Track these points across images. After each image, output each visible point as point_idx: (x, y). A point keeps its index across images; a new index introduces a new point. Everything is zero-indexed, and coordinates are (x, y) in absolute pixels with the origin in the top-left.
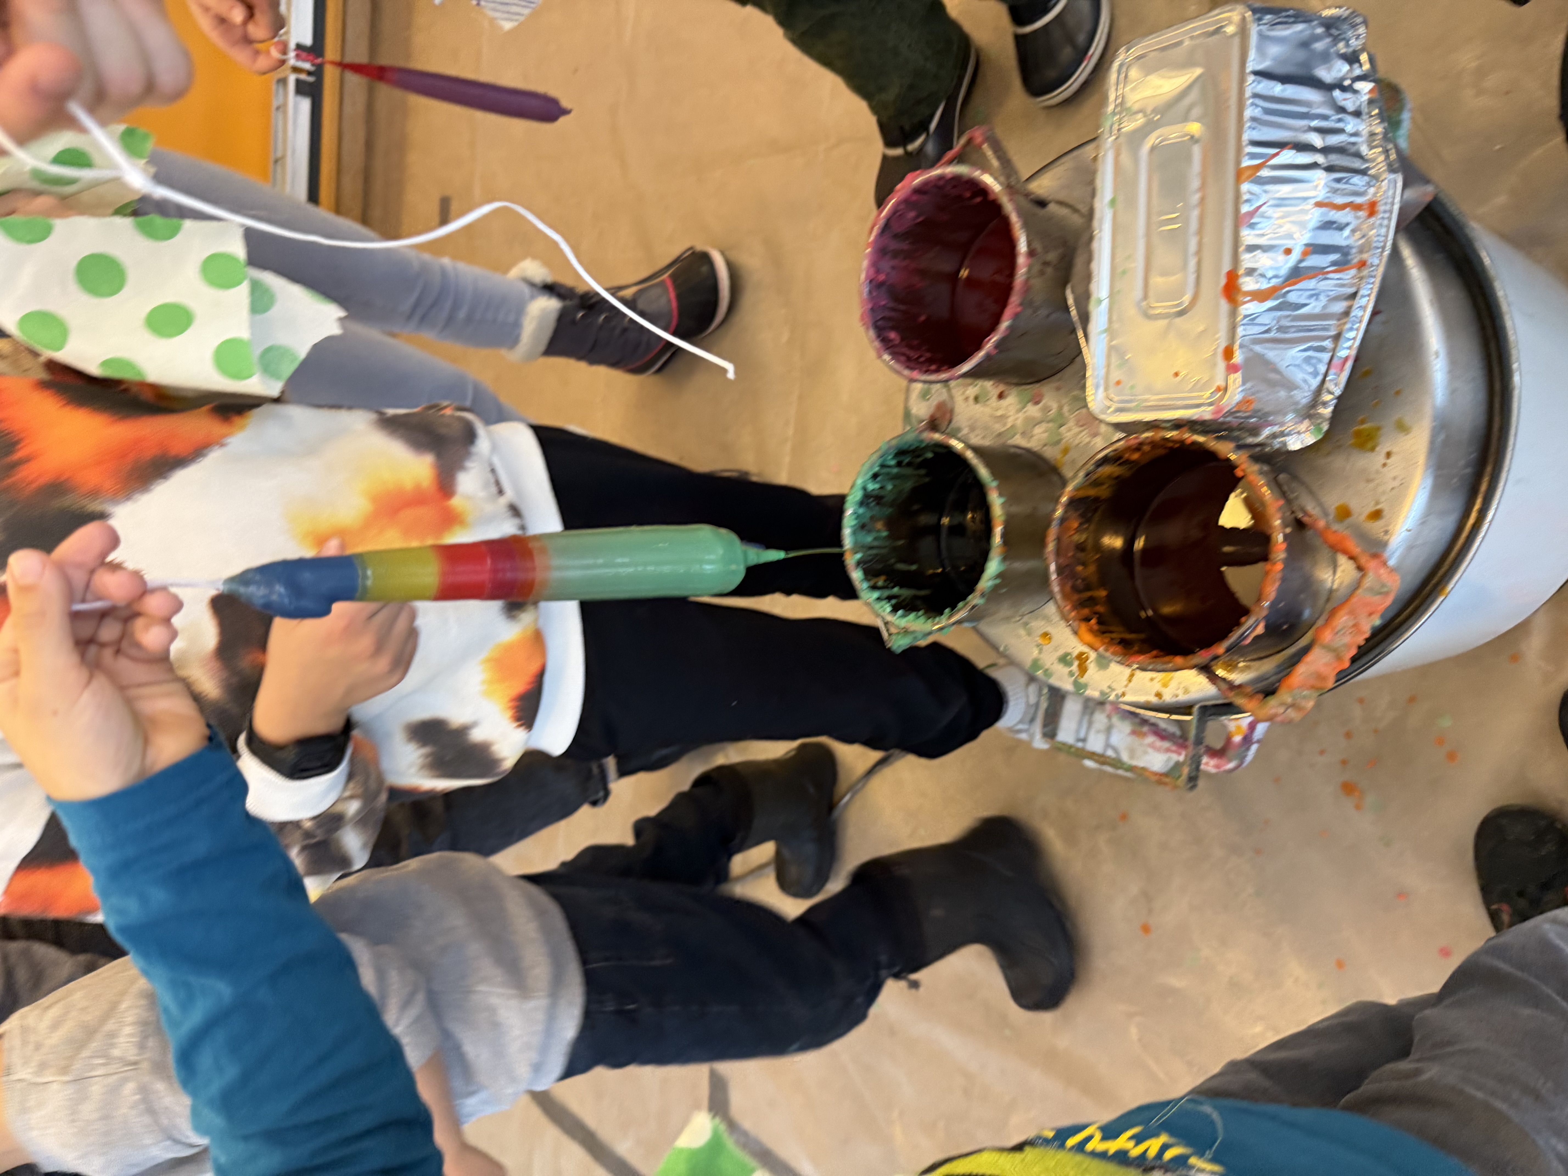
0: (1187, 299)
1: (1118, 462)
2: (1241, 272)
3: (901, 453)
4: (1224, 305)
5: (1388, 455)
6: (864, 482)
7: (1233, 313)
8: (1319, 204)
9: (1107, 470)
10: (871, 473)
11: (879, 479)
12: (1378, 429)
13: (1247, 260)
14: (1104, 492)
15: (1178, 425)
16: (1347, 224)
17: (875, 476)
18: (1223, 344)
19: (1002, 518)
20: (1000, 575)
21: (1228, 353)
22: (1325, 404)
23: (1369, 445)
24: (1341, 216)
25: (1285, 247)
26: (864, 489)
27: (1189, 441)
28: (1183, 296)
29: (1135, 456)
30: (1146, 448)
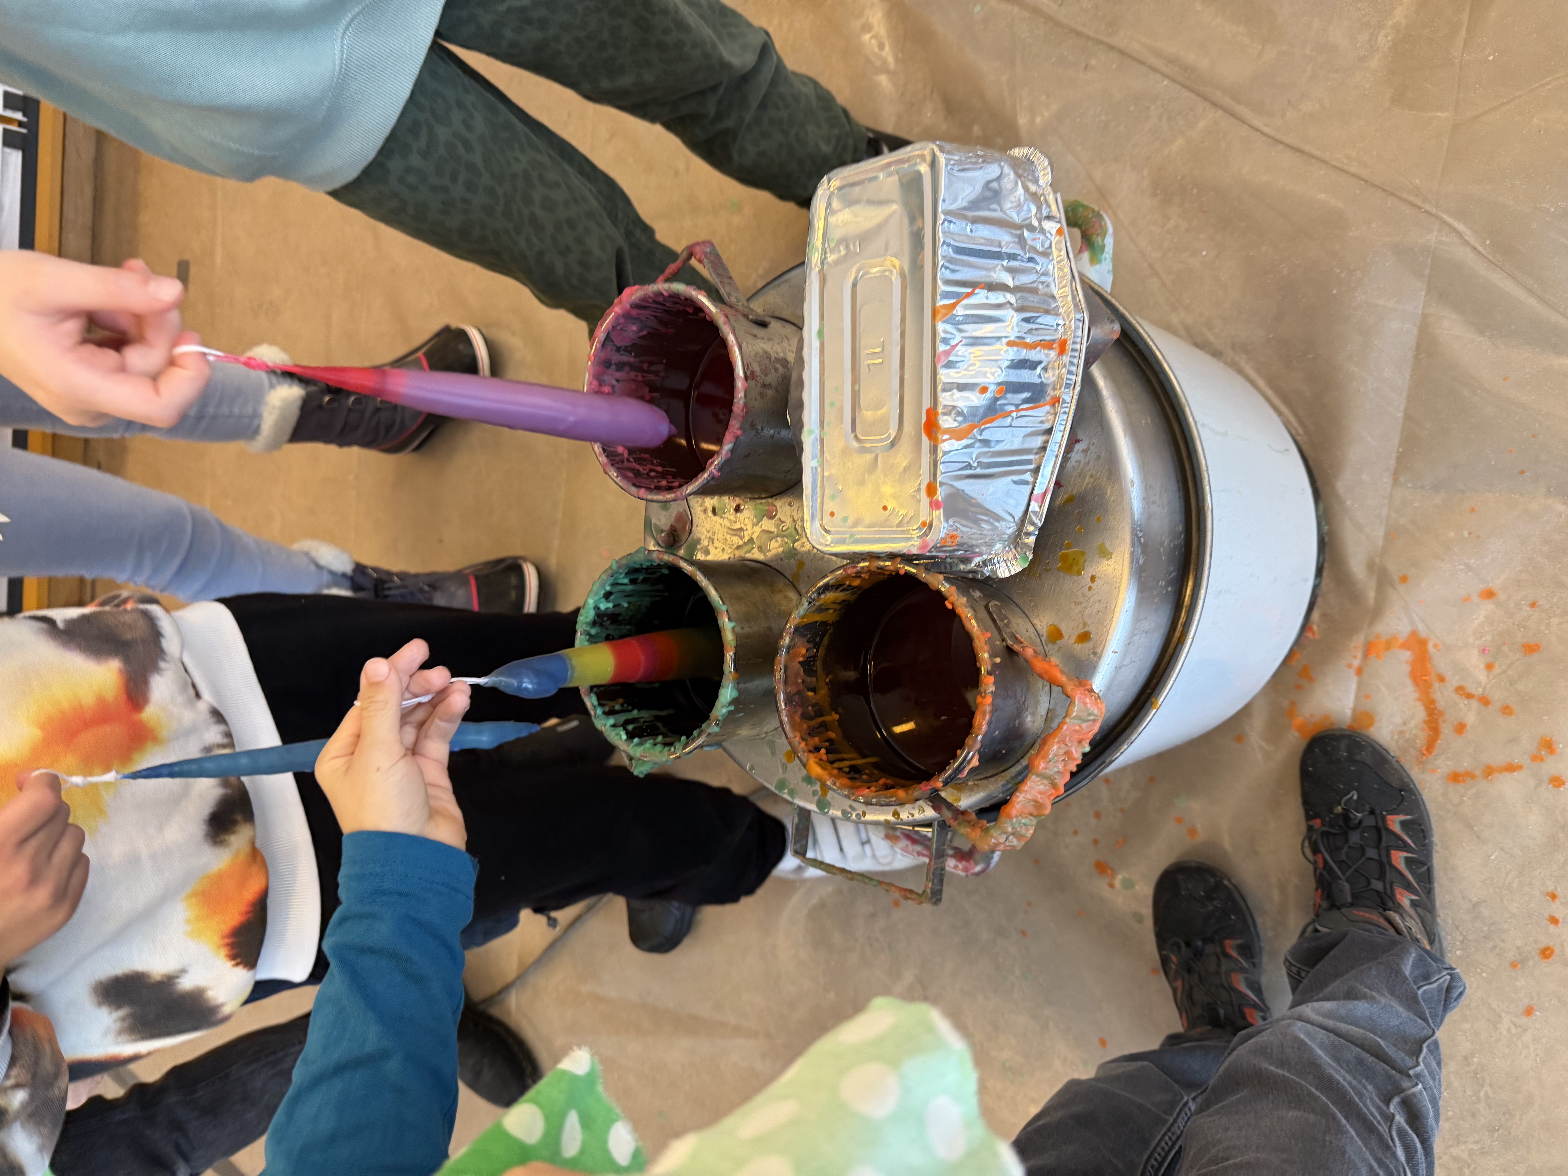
0: (893, 432)
1: (840, 589)
2: (940, 410)
3: (633, 572)
4: (925, 441)
5: (1093, 578)
6: (595, 601)
7: (934, 450)
8: (1010, 344)
9: (830, 596)
10: (602, 592)
11: (612, 597)
12: (1083, 553)
13: (945, 399)
14: (830, 616)
15: (892, 556)
16: (1040, 362)
17: (607, 596)
18: (925, 480)
19: (733, 644)
20: (734, 702)
21: (931, 490)
22: (1028, 534)
23: (1075, 569)
24: (1034, 355)
25: (980, 386)
26: (596, 608)
27: (902, 572)
28: (889, 430)
29: (856, 583)
30: (865, 576)
